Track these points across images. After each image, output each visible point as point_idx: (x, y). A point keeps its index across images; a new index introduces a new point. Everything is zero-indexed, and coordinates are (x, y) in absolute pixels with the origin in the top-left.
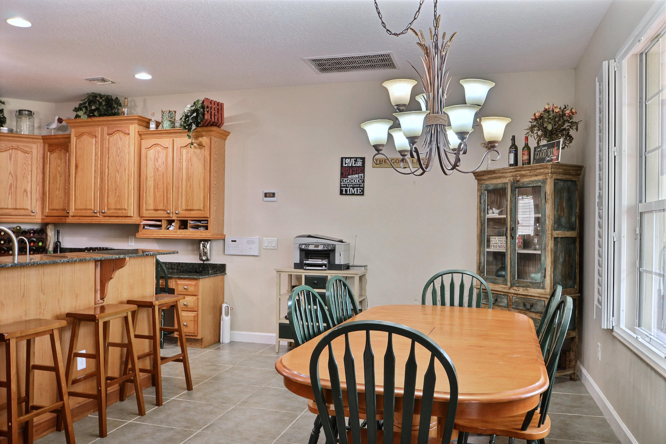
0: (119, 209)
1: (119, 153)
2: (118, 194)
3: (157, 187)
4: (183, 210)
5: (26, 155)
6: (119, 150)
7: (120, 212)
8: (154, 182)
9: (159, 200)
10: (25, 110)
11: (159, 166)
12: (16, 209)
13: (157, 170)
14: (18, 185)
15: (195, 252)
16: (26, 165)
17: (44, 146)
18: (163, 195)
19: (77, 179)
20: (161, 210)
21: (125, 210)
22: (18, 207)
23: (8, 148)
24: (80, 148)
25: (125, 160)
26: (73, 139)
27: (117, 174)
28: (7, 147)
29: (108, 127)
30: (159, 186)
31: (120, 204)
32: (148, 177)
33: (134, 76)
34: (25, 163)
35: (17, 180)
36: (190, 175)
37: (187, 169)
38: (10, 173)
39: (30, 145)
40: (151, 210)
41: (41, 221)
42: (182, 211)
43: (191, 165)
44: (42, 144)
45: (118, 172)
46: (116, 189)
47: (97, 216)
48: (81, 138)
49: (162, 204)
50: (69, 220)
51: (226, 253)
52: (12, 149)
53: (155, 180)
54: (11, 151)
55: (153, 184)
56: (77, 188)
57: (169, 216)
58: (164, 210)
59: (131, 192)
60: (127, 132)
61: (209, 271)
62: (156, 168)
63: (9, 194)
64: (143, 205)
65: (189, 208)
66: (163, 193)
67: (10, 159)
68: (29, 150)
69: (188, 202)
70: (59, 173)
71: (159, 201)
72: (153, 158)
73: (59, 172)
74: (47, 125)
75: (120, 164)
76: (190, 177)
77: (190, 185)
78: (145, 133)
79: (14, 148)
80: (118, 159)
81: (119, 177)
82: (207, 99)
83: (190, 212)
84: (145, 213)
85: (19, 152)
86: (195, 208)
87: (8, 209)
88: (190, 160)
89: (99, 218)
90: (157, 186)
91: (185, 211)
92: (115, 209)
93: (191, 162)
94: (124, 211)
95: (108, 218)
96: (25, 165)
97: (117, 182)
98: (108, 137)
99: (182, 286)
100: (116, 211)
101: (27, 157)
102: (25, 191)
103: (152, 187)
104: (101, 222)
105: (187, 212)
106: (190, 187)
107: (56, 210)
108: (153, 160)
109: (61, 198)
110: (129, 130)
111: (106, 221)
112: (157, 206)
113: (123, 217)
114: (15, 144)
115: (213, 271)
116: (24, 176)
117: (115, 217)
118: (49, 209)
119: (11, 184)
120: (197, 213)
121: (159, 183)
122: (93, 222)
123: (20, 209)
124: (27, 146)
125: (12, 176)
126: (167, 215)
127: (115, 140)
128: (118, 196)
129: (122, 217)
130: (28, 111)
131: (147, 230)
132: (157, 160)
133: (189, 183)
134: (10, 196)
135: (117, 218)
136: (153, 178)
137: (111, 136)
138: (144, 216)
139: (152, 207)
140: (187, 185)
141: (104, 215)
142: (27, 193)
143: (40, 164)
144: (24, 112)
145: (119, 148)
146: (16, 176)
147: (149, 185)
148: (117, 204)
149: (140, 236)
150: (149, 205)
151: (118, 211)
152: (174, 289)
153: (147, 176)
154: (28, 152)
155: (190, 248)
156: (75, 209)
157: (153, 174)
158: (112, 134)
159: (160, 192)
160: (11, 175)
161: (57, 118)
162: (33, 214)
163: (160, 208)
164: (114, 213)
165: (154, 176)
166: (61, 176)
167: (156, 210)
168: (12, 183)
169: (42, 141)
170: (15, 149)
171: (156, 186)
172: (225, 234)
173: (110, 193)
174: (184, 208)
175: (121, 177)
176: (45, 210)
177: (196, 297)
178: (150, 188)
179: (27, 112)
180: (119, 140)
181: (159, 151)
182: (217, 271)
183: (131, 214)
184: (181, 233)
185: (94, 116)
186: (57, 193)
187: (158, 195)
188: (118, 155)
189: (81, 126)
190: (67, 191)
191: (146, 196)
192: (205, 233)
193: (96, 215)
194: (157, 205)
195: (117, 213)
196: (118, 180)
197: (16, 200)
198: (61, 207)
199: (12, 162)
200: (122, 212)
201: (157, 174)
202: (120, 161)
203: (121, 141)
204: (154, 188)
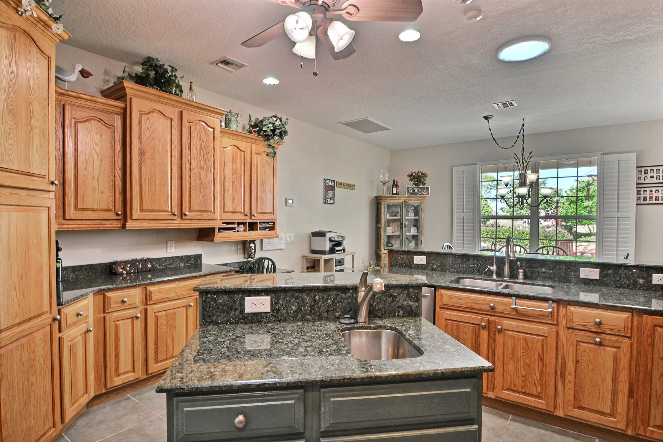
0: (204, 211)
1: (203, 147)
2: (202, 194)
3: (236, 190)
4: (258, 213)
6: (203, 144)
7: (206, 214)
8: (232, 184)
11: (237, 168)
13: (236, 171)
18: (241, 198)
20: (238, 212)
21: (211, 212)
24: (148, 128)
27: (202, 171)
29: (188, 113)
31: (205, 205)
32: (227, 179)
36: (263, 181)
37: (261, 175)
40: (229, 212)
43: (264, 172)
45: (203, 168)
46: (200, 188)
48: (148, 115)
49: (240, 206)
50: (133, 225)
51: (264, 249)
53: (233, 182)
55: (231, 186)
59: (217, 193)
60: (212, 125)
62: (234, 170)
65: (263, 211)
66: (241, 195)
69: (262, 205)
70: (98, 155)
71: (238, 203)
72: (231, 158)
73: (97, 153)
75: (205, 160)
76: (264, 183)
77: (264, 190)
80: (202, 153)
81: (203, 175)
83: (263, 215)
84: (224, 216)
86: (267, 211)
88: (264, 167)
90: (236, 188)
92: (200, 211)
97: (201, 179)
98: (188, 124)
100: (200, 214)
103: (231, 189)
104: (181, 226)
105: (261, 214)
106: (264, 192)
107: (93, 210)
108: (231, 161)
109: (102, 192)
110: (214, 124)
112: (236, 209)
117: (197, 221)
120: (268, 215)
121: (237, 186)
126: (244, 218)
127: (198, 131)
128: (203, 196)
129: (205, 220)
131: (223, 233)
132: (235, 162)
135: (200, 221)
136: (231, 179)
137: (192, 124)
139: (230, 210)
140: (261, 190)
145: (203, 142)
147: (227, 187)
148: (202, 205)
150: (228, 207)
151: (203, 214)
153: (225, 177)
155: (234, 248)
156: (141, 210)
157: (231, 175)
158: (193, 122)
159: (238, 195)
163: (238, 211)
164: (199, 215)
165: (232, 177)
166: (102, 160)
167: (233, 213)
173: (193, 192)
174: (259, 210)
176: (69, 209)
178: (229, 189)
180: (204, 133)
181: (237, 152)
183: (218, 217)
186: (95, 184)
187: (236, 197)
188: (203, 150)
191: (225, 198)
192: (273, 233)
194: (235, 207)
196: (203, 178)
200: (208, 215)
201: (235, 176)
202: (205, 157)
203: (205, 133)
204: (233, 190)
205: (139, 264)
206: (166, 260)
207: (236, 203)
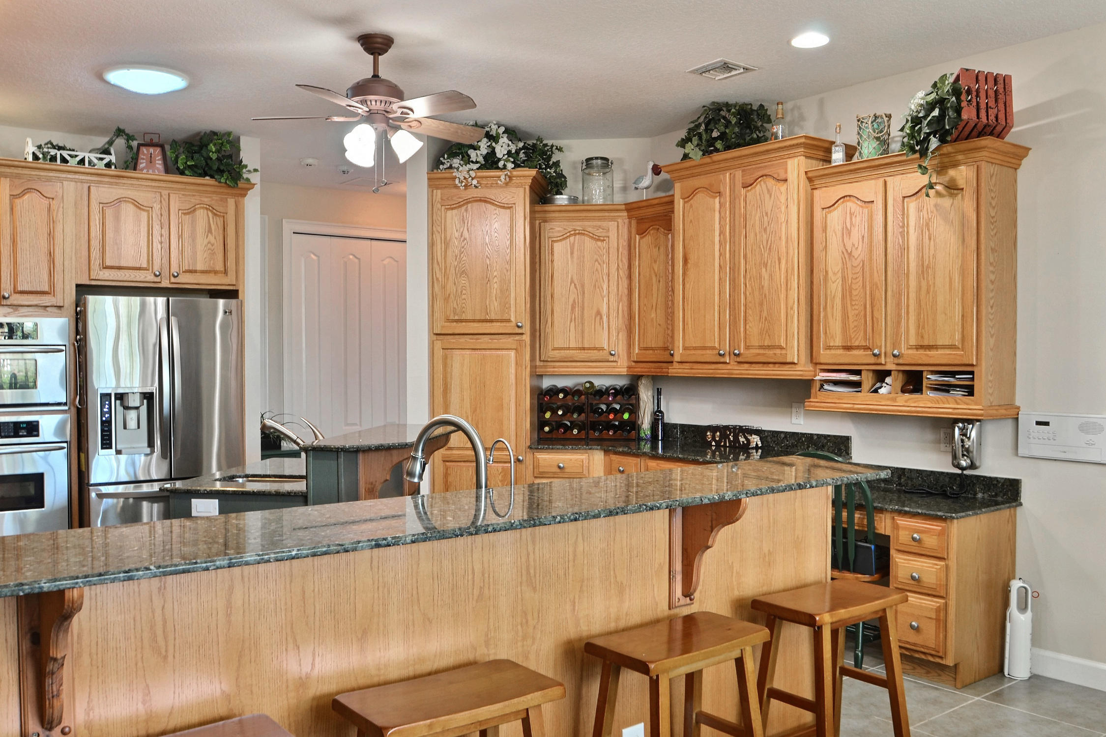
0: (769, 347)
1: (766, 224)
2: (765, 314)
3: (851, 296)
4: (911, 348)
5: (599, 243)
6: (766, 218)
7: (771, 352)
8: (842, 284)
9: (855, 323)
10: (597, 158)
11: (854, 245)
12: (584, 349)
13: (850, 254)
14: (586, 305)
15: (942, 446)
16: (599, 264)
17: (630, 223)
18: (863, 313)
19: (687, 286)
20: (858, 348)
21: (781, 348)
22: (586, 346)
23: (568, 234)
24: (691, 221)
25: (780, 238)
26: (679, 204)
27: (764, 270)
28: (566, 231)
29: (743, 171)
30: (854, 293)
31: (769, 336)
32: (830, 274)
33: (789, 42)
34: (597, 260)
35: (584, 293)
36: (926, 263)
37: (920, 248)
38: (572, 281)
39: (604, 224)
40: (837, 348)
41: (627, 371)
42: (908, 349)
43: (930, 239)
44: (627, 221)
45: (766, 265)
46: (761, 304)
47: (725, 363)
48: (691, 201)
49: (862, 333)
50: (675, 370)
51: (1021, 451)
52: (575, 234)
53: (844, 279)
54: (572, 238)
55: (840, 289)
56: (688, 304)
57: (878, 362)
58: (866, 348)
59: (792, 308)
60: (782, 176)
61: (975, 494)
62: (847, 250)
63: (571, 321)
64: (819, 338)
65: (926, 343)
66: (862, 308)
67: (572, 253)
68: (604, 234)
69: (923, 328)
70: (656, 276)
71: (855, 327)
72: (839, 228)
73: (655, 273)
74: (635, 183)
75: (770, 249)
76: (928, 267)
77: (928, 286)
78: (822, 173)
79: (577, 232)
80: (765, 236)
81: (767, 277)
82: (967, 70)
83: (928, 352)
84: (825, 356)
85: (587, 238)
86: (940, 342)
87: (569, 349)
88: (927, 225)
89: (729, 367)
90: (851, 292)
91: (917, 349)
92: (761, 347)
93: (928, 230)
94: (778, 351)
95: (746, 366)
96: (597, 263)
97: (763, 287)
98: (743, 191)
99: (907, 533)
100: (762, 351)
101: (600, 248)
102: (599, 313)
103: (839, 295)
104: (732, 374)
105: (921, 352)
106: (928, 292)
107: (652, 349)
108: (839, 234)
109: (660, 325)
110: (786, 172)
111: (743, 372)
112: (851, 340)
113: (777, 365)
114: (578, 225)
115: (986, 496)
116: (595, 286)
117: (761, 365)
118: (640, 349)
119: (574, 301)
120: (945, 354)
121: (854, 286)
122: (718, 374)
123: (589, 349)
124: (600, 227)
125: (576, 287)
126: (872, 360)
127: (758, 197)
128: (766, 318)
129: (775, 363)
130: (602, 158)
131: (829, 393)
132: (849, 233)
133: (924, 284)
134: (573, 324)
135: (765, 365)
136: (840, 275)
137: (750, 188)
138: (822, 361)
139: (838, 342)
140: (919, 288)
141: (739, 359)
142: (601, 318)
143: (623, 259)
144: (594, 162)
145: (767, 214)
146: (583, 286)
147: (831, 292)
148: (764, 335)
149: (812, 407)
150: (832, 337)
151: (767, 352)
152: (889, 536)
153: (827, 272)
154: (602, 238)
155: (929, 435)
156: (685, 348)
157: (840, 265)
158: (751, 185)
159: (856, 307)
160: (573, 285)
161: (650, 166)
162: (612, 358)
163: (857, 344)
164: (759, 354)
165: (843, 269)
166: (659, 281)
167: (848, 348)
168: (576, 301)
169: (625, 214)
170: (579, 234)
171: (847, 292)
172: (1017, 403)
173: (750, 312)
174: (913, 342)
175: (771, 276)
176: (634, 349)
177: (942, 563)
178: (834, 297)
179: (599, 161)
180: (767, 196)
181: (853, 210)
182: (996, 495)
183: (793, 358)
184: (906, 402)
185: (717, 150)
186: (653, 315)
187: (851, 314)
188: (765, 230)
189: (693, 176)
190: (670, 310)
191: (826, 316)
192: (967, 404)
193: (722, 360)
194: (850, 336)
195: (764, 354)
196: (766, 283)
197: (583, 332)
198: (661, 344)
199: (575, 260)
200: (775, 354)
201: (849, 265)
202: (769, 242)
203: (770, 197)
204: (843, 297)
205: (730, 434)
206: (786, 437)
207: (852, 326)
